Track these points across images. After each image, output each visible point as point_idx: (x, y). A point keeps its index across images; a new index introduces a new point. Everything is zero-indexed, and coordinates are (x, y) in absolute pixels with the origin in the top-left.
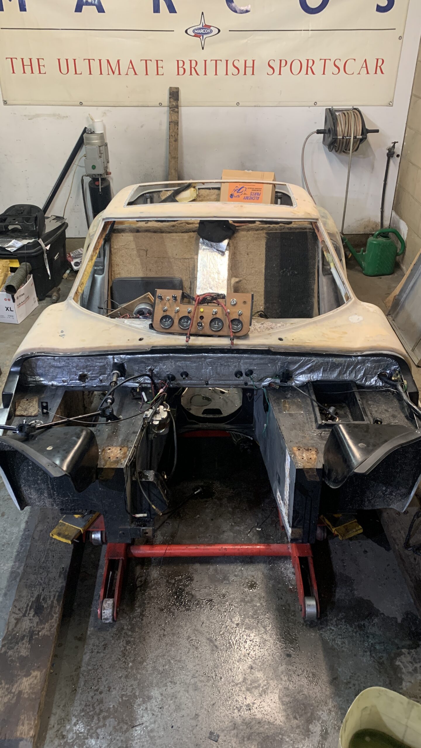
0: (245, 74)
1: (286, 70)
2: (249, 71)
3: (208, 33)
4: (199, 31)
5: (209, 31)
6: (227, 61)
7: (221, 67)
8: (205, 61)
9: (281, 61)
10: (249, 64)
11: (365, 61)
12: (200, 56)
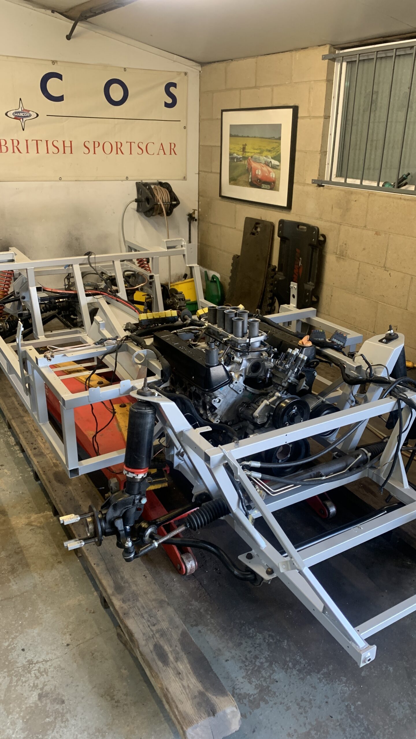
0: (64, 153)
1: (99, 150)
2: (68, 150)
3: (27, 117)
4: (19, 115)
5: (28, 115)
6: (47, 141)
7: (42, 146)
8: (27, 141)
9: (94, 142)
10: (67, 144)
11: (162, 144)
12: (22, 136)
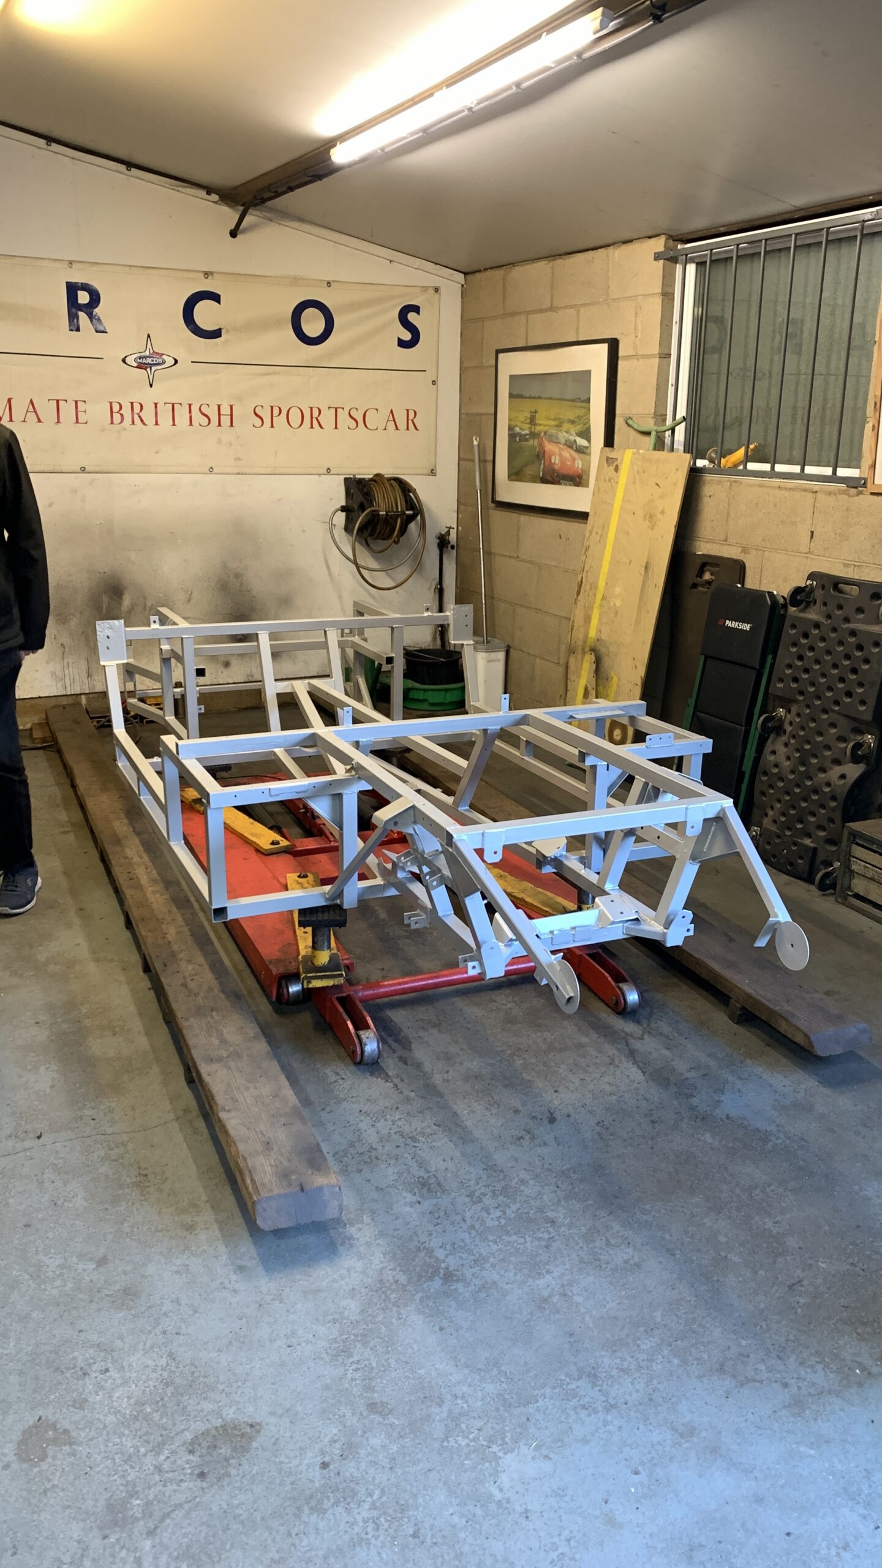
0: (219, 425)
1: (281, 421)
2: (225, 420)
3: (158, 364)
4: (144, 361)
5: (160, 361)
6: (190, 405)
7: (182, 415)
8: (156, 404)
9: (272, 407)
10: (225, 410)
11: (392, 412)
12: (148, 396)
